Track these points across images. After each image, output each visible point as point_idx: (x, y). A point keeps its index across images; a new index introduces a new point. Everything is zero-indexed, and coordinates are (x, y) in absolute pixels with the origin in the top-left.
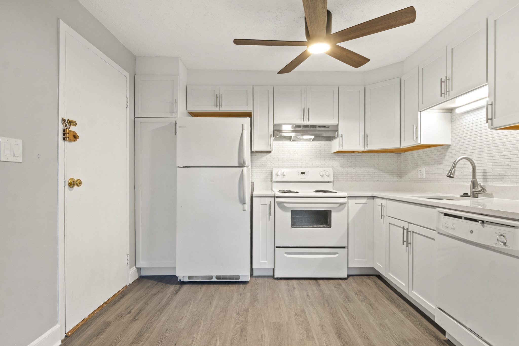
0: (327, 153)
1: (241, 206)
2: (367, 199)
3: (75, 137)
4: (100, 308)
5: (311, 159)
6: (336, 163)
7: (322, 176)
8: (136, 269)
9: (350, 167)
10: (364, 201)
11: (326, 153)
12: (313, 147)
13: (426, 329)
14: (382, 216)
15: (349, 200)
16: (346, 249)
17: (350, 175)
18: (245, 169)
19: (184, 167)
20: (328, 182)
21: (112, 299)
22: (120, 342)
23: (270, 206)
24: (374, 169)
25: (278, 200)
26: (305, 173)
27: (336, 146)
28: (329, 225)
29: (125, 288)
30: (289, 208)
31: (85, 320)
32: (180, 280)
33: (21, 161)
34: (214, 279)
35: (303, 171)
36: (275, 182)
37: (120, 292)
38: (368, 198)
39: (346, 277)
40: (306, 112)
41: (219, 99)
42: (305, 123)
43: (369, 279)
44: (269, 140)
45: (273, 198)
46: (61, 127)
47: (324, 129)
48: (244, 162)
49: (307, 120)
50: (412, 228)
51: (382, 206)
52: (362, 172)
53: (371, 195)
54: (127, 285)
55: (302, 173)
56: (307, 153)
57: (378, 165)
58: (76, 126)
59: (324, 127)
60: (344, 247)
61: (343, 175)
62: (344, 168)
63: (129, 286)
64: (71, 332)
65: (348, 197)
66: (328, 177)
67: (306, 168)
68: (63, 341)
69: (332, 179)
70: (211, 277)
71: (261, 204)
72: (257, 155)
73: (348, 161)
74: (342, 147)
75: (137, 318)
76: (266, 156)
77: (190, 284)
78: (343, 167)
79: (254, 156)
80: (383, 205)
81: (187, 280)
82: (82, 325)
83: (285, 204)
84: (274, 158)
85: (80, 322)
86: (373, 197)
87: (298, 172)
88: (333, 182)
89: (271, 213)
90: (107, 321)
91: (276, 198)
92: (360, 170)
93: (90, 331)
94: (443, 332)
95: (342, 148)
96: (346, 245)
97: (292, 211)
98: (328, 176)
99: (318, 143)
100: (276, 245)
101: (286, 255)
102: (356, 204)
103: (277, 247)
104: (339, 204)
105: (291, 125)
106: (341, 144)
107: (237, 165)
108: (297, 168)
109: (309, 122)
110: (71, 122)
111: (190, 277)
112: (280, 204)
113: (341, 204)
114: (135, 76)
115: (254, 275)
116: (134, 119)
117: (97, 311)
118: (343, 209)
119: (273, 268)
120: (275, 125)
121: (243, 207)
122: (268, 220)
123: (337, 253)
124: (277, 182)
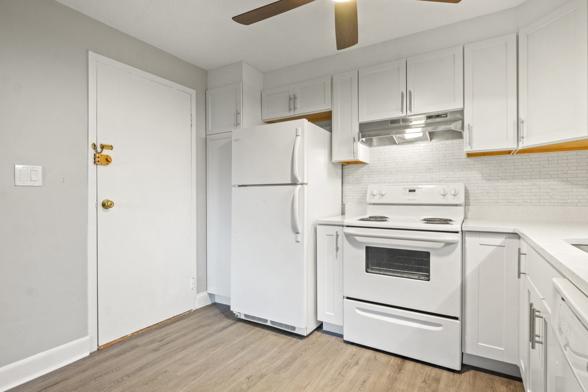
0: (458, 158)
1: (294, 235)
2: (506, 238)
3: (108, 160)
4: (148, 329)
5: (429, 169)
7: (444, 195)
8: (207, 294)
9: (502, 179)
10: (499, 240)
11: (456, 159)
12: (432, 151)
14: (519, 274)
15: (465, 238)
16: (459, 321)
17: (504, 193)
18: (298, 188)
19: (239, 186)
20: (456, 205)
21: (167, 321)
22: (120, 371)
24: (557, 183)
25: (346, 230)
26: (416, 191)
28: (428, 278)
29: (188, 312)
30: (362, 243)
31: (125, 338)
32: (237, 316)
33: (41, 185)
34: (269, 324)
35: (412, 187)
36: (370, 204)
37: (179, 316)
38: (507, 236)
39: (458, 368)
40: (406, 96)
41: (293, 100)
42: (406, 115)
43: (507, 387)
44: (353, 145)
45: (341, 228)
46: (92, 152)
47: (438, 120)
48: (296, 179)
49: (408, 110)
51: (520, 254)
52: (530, 187)
53: (511, 231)
54: (192, 310)
55: (410, 191)
56: (423, 160)
57: (565, 173)
58: (112, 150)
59: (438, 116)
60: (456, 317)
61: (488, 193)
62: (489, 182)
63: (194, 311)
64: (104, 346)
65: (464, 232)
66: (454, 197)
67: (420, 183)
68: (91, 354)
69: (461, 201)
70: (266, 321)
71: (326, 235)
72: (349, 168)
73: (499, 169)
74: (471, 146)
75: (159, 349)
76: (362, 168)
77: (244, 323)
78: (488, 180)
79: (346, 169)
80: (522, 252)
81: (243, 317)
82: (119, 342)
84: (372, 170)
85: (119, 339)
86: (518, 235)
87: (405, 189)
88: (466, 205)
89: (339, 247)
90: (138, 344)
91: (345, 228)
92: (525, 184)
93: (115, 351)
95: (471, 148)
96: (458, 315)
97: (368, 248)
98: (455, 195)
99: (442, 144)
100: (346, 295)
101: (357, 311)
102: (480, 244)
103: (347, 297)
104: (443, 244)
107: (290, 182)
108: (407, 183)
109: (411, 112)
110: (104, 147)
111: (246, 316)
112: (348, 236)
113: (448, 244)
114: (207, 91)
115: (324, 329)
116: (205, 137)
117: (143, 331)
118: (450, 252)
119: (342, 325)
120: (360, 124)
121: (296, 237)
122: (335, 258)
123: (439, 325)
124: (374, 204)
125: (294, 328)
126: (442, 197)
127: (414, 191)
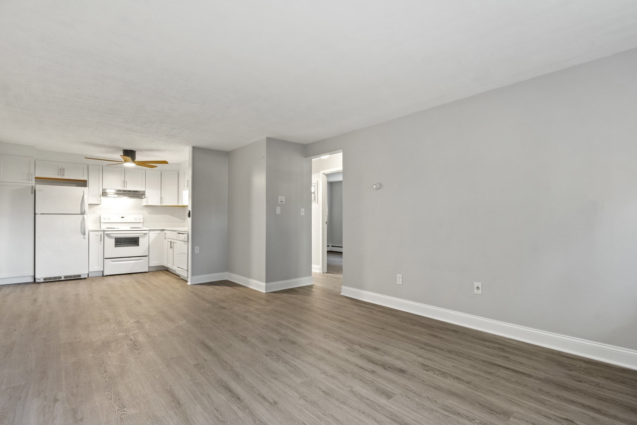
1: (82, 236)
2: (160, 231)
5: (128, 209)
6: (146, 212)
9: (154, 214)
10: (158, 232)
11: (139, 206)
13: (177, 278)
14: (165, 238)
15: (150, 232)
16: (148, 257)
18: (85, 216)
19: (41, 214)
20: (140, 223)
23: (101, 236)
24: (169, 216)
25: (106, 232)
27: (144, 202)
28: (138, 245)
30: (114, 237)
32: (37, 281)
34: (63, 279)
36: (103, 223)
39: (148, 271)
40: (125, 183)
41: (62, 171)
42: (124, 189)
44: (100, 198)
45: (103, 232)
48: (85, 212)
49: (125, 187)
50: (173, 241)
51: (165, 234)
53: (161, 229)
57: (171, 213)
59: (137, 192)
60: (147, 256)
65: (149, 230)
69: (142, 221)
70: (61, 277)
71: (95, 235)
73: (153, 211)
74: (148, 203)
76: (96, 207)
78: (150, 214)
79: (91, 207)
81: (43, 280)
83: (111, 235)
84: (101, 208)
86: (163, 230)
87: (120, 217)
88: (143, 223)
89: (102, 239)
91: (105, 232)
92: (161, 216)
94: (180, 276)
96: (147, 255)
97: (115, 238)
98: (140, 219)
100: (105, 257)
101: (111, 262)
102: (153, 233)
103: (105, 259)
104: (143, 234)
105: (114, 190)
106: (147, 201)
107: (81, 213)
112: (107, 234)
113: (145, 234)
115: (89, 277)
118: (145, 237)
119: (103, 270)
120: (103, 190)
121: (84, 236)
122: (99, 244)
123: (142, 259)
124: (104, 223)
125: (80, 276)
126: (135, 220)
127: (123, 217)
